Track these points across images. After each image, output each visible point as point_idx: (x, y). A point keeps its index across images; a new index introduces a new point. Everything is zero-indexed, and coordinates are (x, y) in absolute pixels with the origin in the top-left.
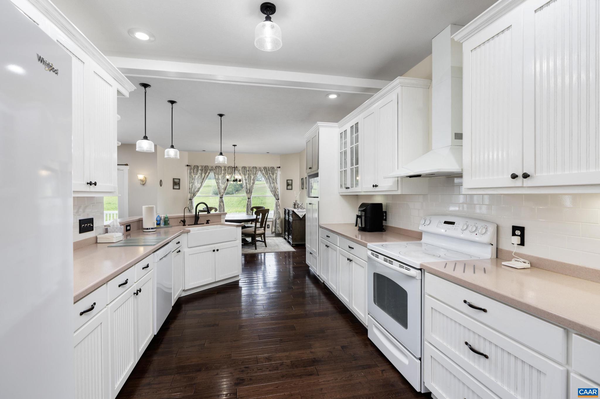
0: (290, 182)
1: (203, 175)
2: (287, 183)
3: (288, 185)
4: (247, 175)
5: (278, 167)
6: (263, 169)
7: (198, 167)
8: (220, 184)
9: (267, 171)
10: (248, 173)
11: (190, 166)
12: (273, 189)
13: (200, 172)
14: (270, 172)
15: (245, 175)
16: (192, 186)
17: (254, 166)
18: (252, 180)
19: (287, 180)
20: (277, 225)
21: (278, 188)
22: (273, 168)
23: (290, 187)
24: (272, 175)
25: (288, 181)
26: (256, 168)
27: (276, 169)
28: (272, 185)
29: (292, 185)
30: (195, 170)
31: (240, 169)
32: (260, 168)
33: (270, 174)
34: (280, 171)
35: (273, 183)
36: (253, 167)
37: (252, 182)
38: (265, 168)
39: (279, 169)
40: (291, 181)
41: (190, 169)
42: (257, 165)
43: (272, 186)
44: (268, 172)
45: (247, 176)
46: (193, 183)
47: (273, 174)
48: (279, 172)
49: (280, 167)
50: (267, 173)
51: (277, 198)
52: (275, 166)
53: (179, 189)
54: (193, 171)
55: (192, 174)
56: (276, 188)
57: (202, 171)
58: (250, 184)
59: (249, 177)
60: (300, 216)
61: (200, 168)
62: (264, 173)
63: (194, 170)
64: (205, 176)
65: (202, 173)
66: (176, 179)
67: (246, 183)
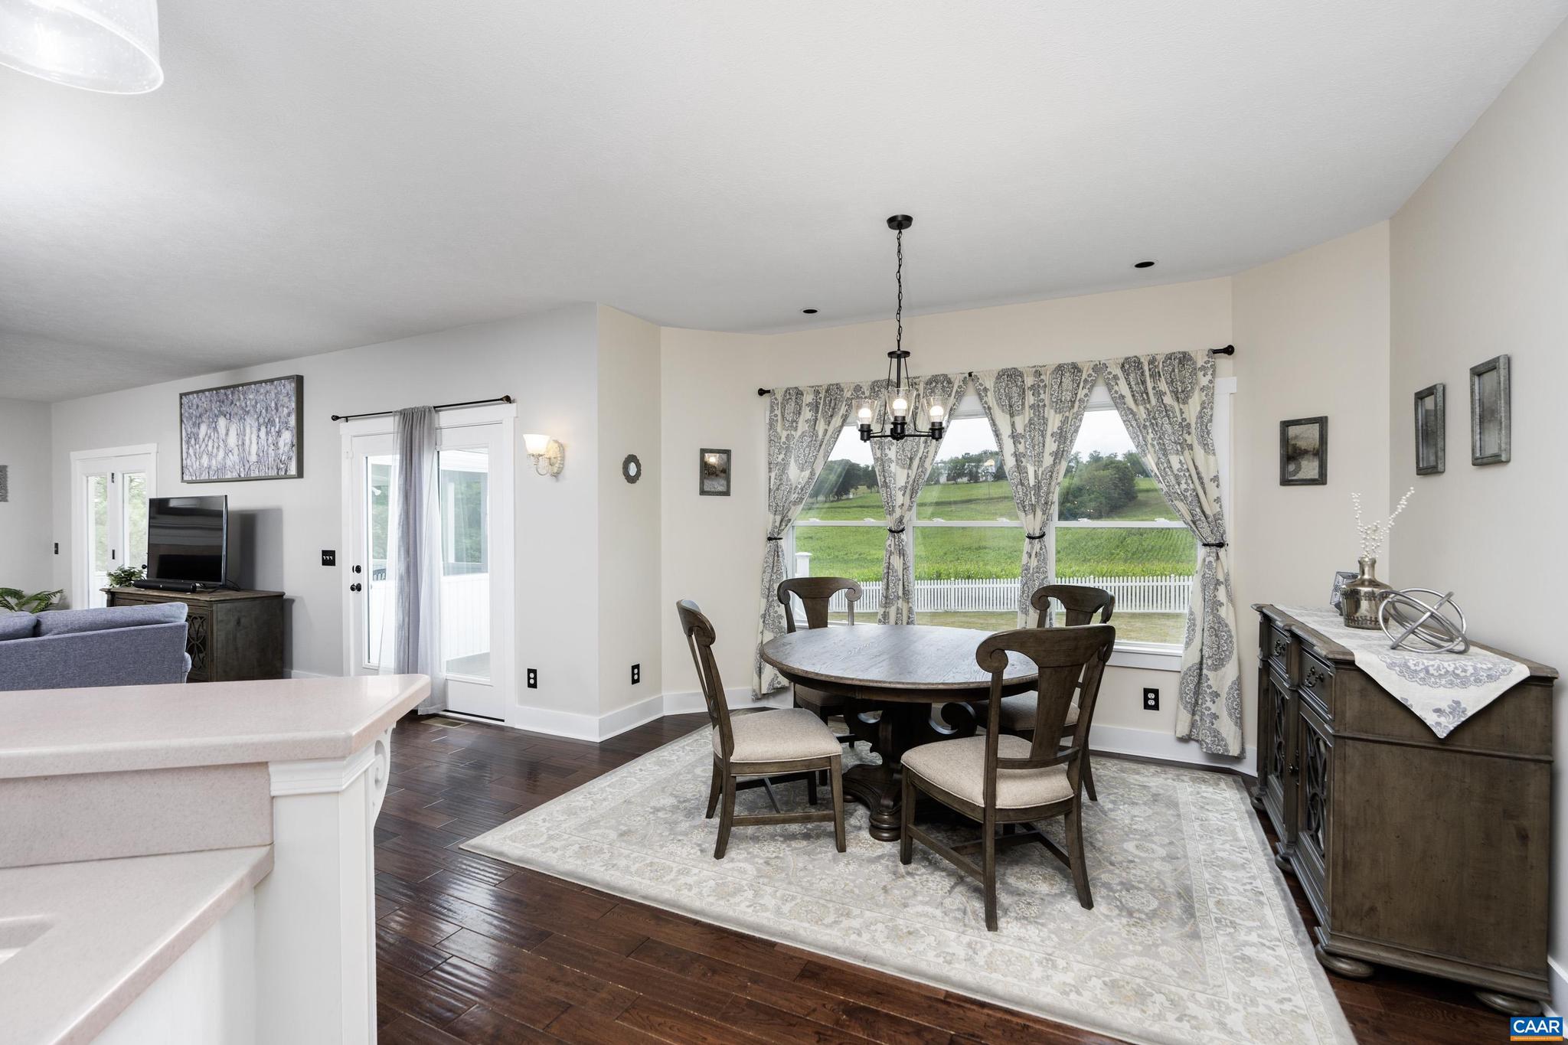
0: (1307, 436)
1: (821, 426)
2: (1285, 440)
3: (1291, 454)
4: (1028, 414)
5: (1216, 352)
6: (1118, 372)
7: (799, 393)
8: (893, 467)
9: (1144, 382)
10: (1030, 399)
11: (769, 392)
12: (1183, 486)
13: (807, 414)
14: (1163, 386)
15: (1012, 415)
16: (780, 477)
17: (1066, 359)
18: (1049, 439)
19: (1286, 425)
20: (1209, 704)
21: (1215, 479)
22: (1184, 358)
23: (1309, 468)
24: (1175, 404)
25: (1293, 431)
26: (1075, 368)
27: (1200, 364)
28: (1175, 460)
29: (1320, 453)
30: (791, 407)
31: (989, 384)
32: (1099, 368)
33: (1160, 395)
34: (1234, 375)
35: (1185, 447)
36: (1060, 368)
37: (1051, 446)
38: (1131, 365)
39: (1224, 362)
40: (1317, 426)
41: (772, 407)
42: (1084, 355)
43: (1176, 466)
44: (1150, 385)
45: (1021, 422)
46: (784, 467)
47: (1181, 396)
48: (1227, 380)
49: (1229, 350)
50: (1142, 396)
51: (1211, 540)
52: (1198, 344)
53: (727, 493)
54: (783, 416)
55: (779, 429)
56: (1200, 478)
57: (817, 412)
58: (1038, 460)
59: (1038, 423)
60: (1430, 719)
61: (808, 398)
62: (1123, 397)
63: (783, 408)
64: (826, 431)
65: (816, 420)
66: (712, 451)
67: (1017, 456)
